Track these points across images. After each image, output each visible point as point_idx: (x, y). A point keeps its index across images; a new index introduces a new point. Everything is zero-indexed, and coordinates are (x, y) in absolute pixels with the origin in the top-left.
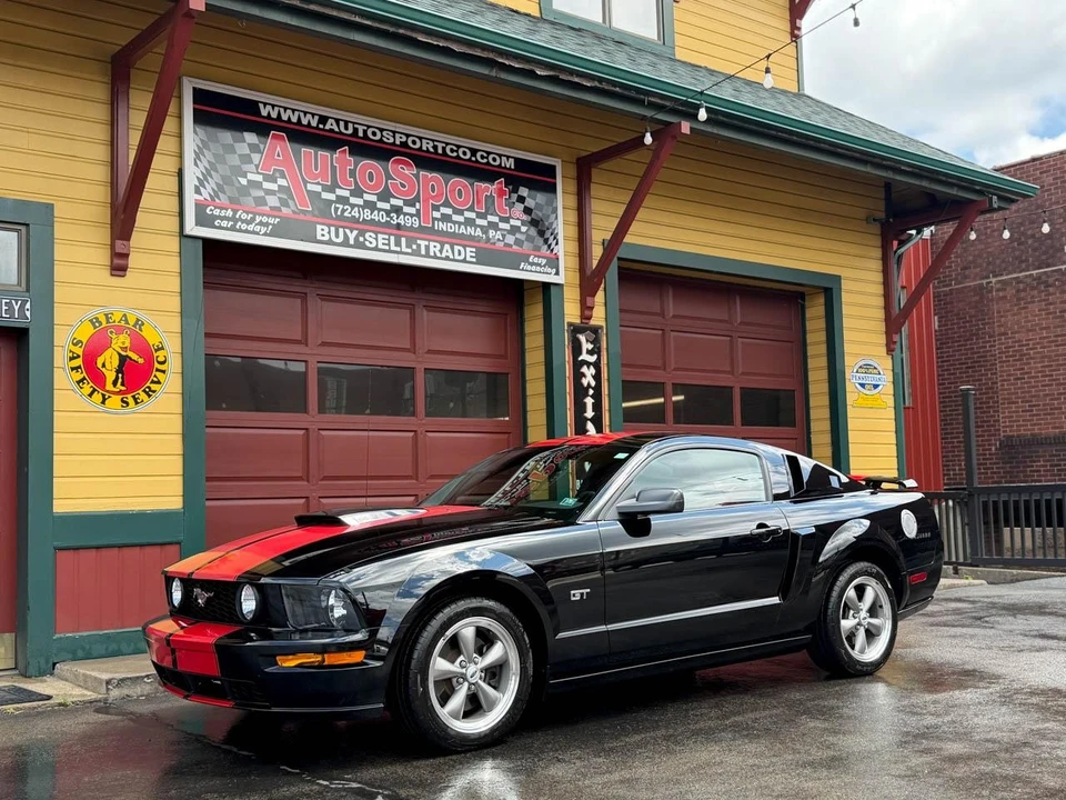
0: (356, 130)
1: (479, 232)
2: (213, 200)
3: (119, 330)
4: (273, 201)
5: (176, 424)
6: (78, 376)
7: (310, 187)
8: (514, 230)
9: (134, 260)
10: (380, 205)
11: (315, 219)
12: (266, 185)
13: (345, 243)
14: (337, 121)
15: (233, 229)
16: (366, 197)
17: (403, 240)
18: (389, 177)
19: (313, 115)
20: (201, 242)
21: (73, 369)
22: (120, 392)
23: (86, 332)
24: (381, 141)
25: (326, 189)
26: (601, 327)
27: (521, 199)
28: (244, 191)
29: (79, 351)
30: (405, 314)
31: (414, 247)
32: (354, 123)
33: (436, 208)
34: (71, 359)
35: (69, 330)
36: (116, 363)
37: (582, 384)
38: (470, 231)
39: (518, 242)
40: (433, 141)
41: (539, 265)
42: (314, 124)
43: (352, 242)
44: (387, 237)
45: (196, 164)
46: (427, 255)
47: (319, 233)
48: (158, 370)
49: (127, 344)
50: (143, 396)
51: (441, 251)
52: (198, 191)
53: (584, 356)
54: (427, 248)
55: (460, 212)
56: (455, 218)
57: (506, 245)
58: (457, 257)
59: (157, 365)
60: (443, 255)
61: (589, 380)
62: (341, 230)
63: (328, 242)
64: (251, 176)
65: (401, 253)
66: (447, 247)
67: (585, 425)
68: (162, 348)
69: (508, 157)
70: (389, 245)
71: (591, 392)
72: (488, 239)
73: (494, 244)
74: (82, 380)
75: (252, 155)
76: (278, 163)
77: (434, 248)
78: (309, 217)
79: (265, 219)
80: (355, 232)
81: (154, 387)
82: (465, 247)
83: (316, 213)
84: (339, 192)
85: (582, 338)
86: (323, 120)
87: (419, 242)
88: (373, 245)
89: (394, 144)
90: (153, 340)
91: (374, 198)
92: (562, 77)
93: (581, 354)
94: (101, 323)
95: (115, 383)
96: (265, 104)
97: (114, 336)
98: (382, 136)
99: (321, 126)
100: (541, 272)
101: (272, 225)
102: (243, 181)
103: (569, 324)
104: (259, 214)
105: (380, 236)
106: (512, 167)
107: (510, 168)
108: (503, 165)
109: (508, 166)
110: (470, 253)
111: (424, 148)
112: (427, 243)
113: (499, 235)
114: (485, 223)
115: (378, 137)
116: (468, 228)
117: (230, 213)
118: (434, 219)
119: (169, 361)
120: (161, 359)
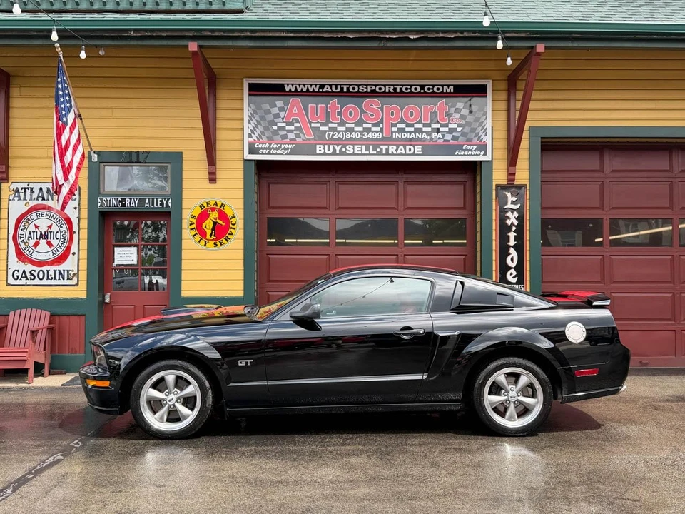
0: (342, 89)
1: (425, 135)
2: (258, 139)
3: (213, 210)
4: (291, 136)
5: (241, 254)
6: (194, 233)
7: (313, 125)
8: (451, 131)
9: (220, 175)
10: (356, 129)
11: (315, 142)
12: (288, 128)
13: (334, 153)
14: (331, 86)
15: (269, 153)
16: (348, 125)
17: (371, 147)
18: (362, 111)
19: (316, 85)
20: (254, 162)
21: (191, 229)
22: (213, 240)
23: (197, 212)
24: (358, 92)
25: (322, 125)
26: (525, 186)
27: (457, 110)
28: (275, 133)
29: (194, 220)
30: (390, 188)
31: (378, 150)
32: (341, 85)
33: (394, 125)
34: (191, 225)
35: (190, 210)
36: (211, 225)
37: (507, 224)
38: (419, 135)
39: (454, 138)
40: (393, 85)
41: (471, 151)
42: (316, 90)
43: (338, 152)
44: (360, 146)
45: (249, 123)
46: (387, 154)
47: (318, 149)
48: (232, 228)
49: (217, 216)
50: (224, 241)
51: (397, 150)
52: (250, 136)
53: (509, 206)
54: (387, 150)
55: (412, 125)
56: (407, 129)
57: (445, 141)
58: (408, 152)
59: (231, 226)
60: (398, 153)
61: (512, 219)
62: (331, 147)
63: (323, 154)
64: (279, 125)
65: (369, 154)
66: (401, 147)
67: (508, 249)
68: (234, 217)
69: (448, 86)
70: (361, 151)
71: (514, 228)
72: (431, 139)
73: (436, 141)
74: (195, 235)
75: (281, 113)
76: (294, 115)
77: (392, 149)
78: (312, 142)
79: (286, 146)
80: (340, 146)
81: (230, 236)
82: (414, 146)
83: (317, 139)
84: (331, 125)
85: (508, 194)
86: (322, 86)
87: (381, 147)
88: (352, 152)
89: (367, 92)
90: (229, 214)
91: (352, 125)
92: (430, 36)
93: (506, 204)
94: (204, 207)
95: (211, 235)
96: (288, 84)
97: (211, 213)
98: (359, 89)
99: (321, 90)
100: (471, 155)
101: (291, 148)
102: (275, 128)
103: (497, 186)
104: (283, 144)
105: (356, 147)
106: (452, 91)
107: (450, 92)
108: (445, 91)
109: (448, 91)
110: (417, 149)
111: (387, 91)
112: (387, 147)
113: (440, 135)
114: (429, 129)
115: (356, 90)
116: (417, 134)
117: (267, 145)
118: (392, 132)
119: (237, 224)
120: (233, 223)
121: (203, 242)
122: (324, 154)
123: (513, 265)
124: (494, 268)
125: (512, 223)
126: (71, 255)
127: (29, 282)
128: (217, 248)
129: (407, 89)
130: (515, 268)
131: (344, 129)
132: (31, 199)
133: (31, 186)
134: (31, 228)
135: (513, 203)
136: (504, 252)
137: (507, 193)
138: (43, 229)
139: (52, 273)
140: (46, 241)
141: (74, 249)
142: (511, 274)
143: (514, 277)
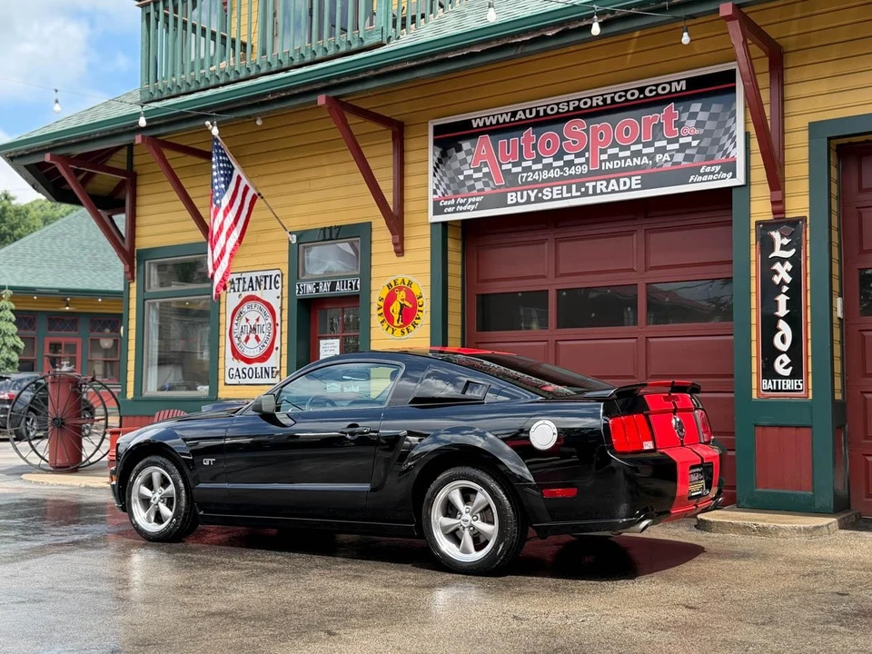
0: (538, 112)
1: (645, 160)
2: (443, 195)
3: (401, 289)
4: (479, 185)
5: (427, 343)
6: (382, 319)
7: (504, 167)
8: (683, 148)
9: (407, 245)
10: (555, 164)
11: (506, 190)
12: (476, 176)
13: (528, 202)
14: (524, 111)
15: (455, 212)
16: (545, 161)
17: (574, 186)
18: (563, 139)
19: (507, 113)
20: (440, 225)
21: (379, 315)
22: (400, 327)
23: (385, 293)
24: (558, 112)
25: (515, 165)
26: (804, 219)
27: (693, 116)
28: (462, 184)
29: (382, 304)
31: (583, 190)
32: (536, 108)
33: (604, 152)
34: (379, 309)
35: (378, 293)
36: (399, 309)
37: (773, 283)
38: (637, 161)
39: (688, 158)
40: (602, 95)
41: (713, 173)
42: (507, 120)
43: (533, 199)
44: (560, 188)
45: (434, 175)
46: (595, 193)
47: (509, 198)
48: (419, 311)
49: (404, 297)
50: (411, 328)
51: (607, 187)
52: (435, 192)
53: (778, 253)
54: (595, 187)
55: (627, 148)
56: (621, 154)
57: (674, 164)
58: (622, 188)
59: (419, 308)
60: (609, 190)
61: (783, 273)
62: (525, 193)
64: (466, 173)
65: (572, 197)
66: (613, 182)
67: (776, 323)
68: (421, 297)
69: (678, 81)
70: (562, 193)
72: (655, 164)
73: (661, 166)
74: (383, 321)
75: (467, 158)
76: (483, 157)
77: (601, 186)
78: (503, 190)
79: (473, 200)
80: (536, 191)
82: (630, 177)
83: (508, 185)
84: (524, 164)
85: (776, 235)
86: (514, 114)
87: (587, 184)
88: (550, 197)
89: (568, 111)
90: (417, 293)
91: (550, 160)
93: (773, 250)
94: (392, 286)
95: (398, 321)
96: (475, 119)
97: (398, 293)
98: (559, 108)
99: (513, 119)
100: (713, 180)
101: (479, 202)
102: (461, 177)
103: (758, 223)
104: (470, 197)
105: (555, 189)
106: (684, 88)
107: (681, 91)
108: (673, 90)
109: (679, 89)
110: (635, 181)
111: (594, 105)
112: (594, 183)
113: (667, 156)
114: (651, 150)
115: (556, 111)
116: (635, 159)
117: (453, 201)
118: (601, 162)
120: (420, 304)
121: (390, 330)
122: (517, 204)
123: (785, 348)
124: (754, 353)
125: (782, 280)
126: (274, 350)
127: (242, 381)
128: (404, 337)
129: (620, 97)
130: (787, 353)
132: (243, 290)
133: (244, 275)
134: (243, 322)
135: (783, 248)
136: (769, 326)
137: (773, 233)
138: (252, 322)
139: (259, 371)
140: (254, 336)
141: (277, 344)
142: (782, 362)
143: (786, 367)
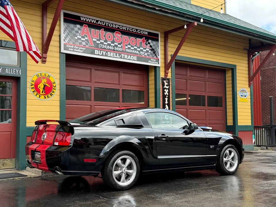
0: (106, 24)
1: (138, 52)
2: (68, 43)
3: (44, 78)
4: (84, 43)
5: (58, 103)
6: (33, 90)
7: (94, 40)
8: (147, 52)
9: (48, 59)
10: (112, 45)
11: (95, 48)
13: (102, 55)
14: (101, 22)
15: (73, 51)
16: (108, 42)
17: (118, 54)
18: (114, 37)
19: (95, 20)
20: (65, 55)
21: (32, 88)
22: (44, 95)
23: (35, 78)
24: (112, 27)
25: (98, 40)
26: (170, 79)
27: (149, 43)
28: (77, 41)
29: (33, 83)
30: (117, 74)
31: (121, 56)
32: (105, 22)
33: (127, 45)
34: (31, 85)
36: (43, 87)
38: (135, 52)
39: (148, 55)
40: (126, 27)
41: (154, 61)
42: (95, 22)
43: (104, 55)
44: (113, 53)
45: (64, 33)
46: (124, 58)
47: (96, 52)
48: (54, 89)
49: (46, 82)
50: (50, 96)
51: (128, 57)
52: (64, 41)
53: (165, 87)
54: (124, 56)
55: (133, 47)
56: (132, 48)
57: (145, 56)
58: (132, 59)
59: (53, 88)
60: (128, 59)
61: (166, 92)
62: (101, 51)
64: (78, 37)
65: (117, 58)
66: (129, 56)
67: (165, 105)
68: (55, 83)
69: (146, 31)
70: (114, 55)
71: (167, 96)
72: (140, 54)
73: (142, 55)
74: (34, 91)
75: (79, 31)
76: (85, 33)
77: (126, 56)
78: (93, 48)
79: (82, 48)
80: (105, 52)
81: (52, 93)
82: (134, 56)
83: (95, 47)
84: (101, 41)
85: (165, 82)
86: (97, 21)
87: (122, 55)
88: (110, 56)
89: (116, 28)
90: (52, 81)
91: (110, 43)
92: (163, 10)
94: (39, 76)
96: (82, 17)
97: (42, 79)
98: (113, 26)
99: (97, 23)
100: (154, 63)
101: (84, 50)
102: (76, 38)
103: (161, 78)
104: (80, 47)
107: (146, 35)
108: (144, 34)
110: (135, 58)
111: (124, 29)
113: (143, 53)
114: (139, 50)
115: (111, 26)
116: (135, 51)
117: (73, 47)
118: (126, 48)
119: (56, 86)
120: (54, 86)
121: (38, 96)
122: (98, 55)
129: (131, 30)
131: (106, 44)
135: (166, 85)
